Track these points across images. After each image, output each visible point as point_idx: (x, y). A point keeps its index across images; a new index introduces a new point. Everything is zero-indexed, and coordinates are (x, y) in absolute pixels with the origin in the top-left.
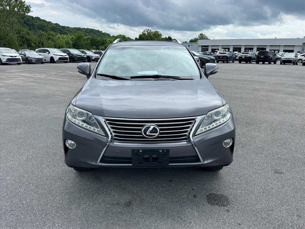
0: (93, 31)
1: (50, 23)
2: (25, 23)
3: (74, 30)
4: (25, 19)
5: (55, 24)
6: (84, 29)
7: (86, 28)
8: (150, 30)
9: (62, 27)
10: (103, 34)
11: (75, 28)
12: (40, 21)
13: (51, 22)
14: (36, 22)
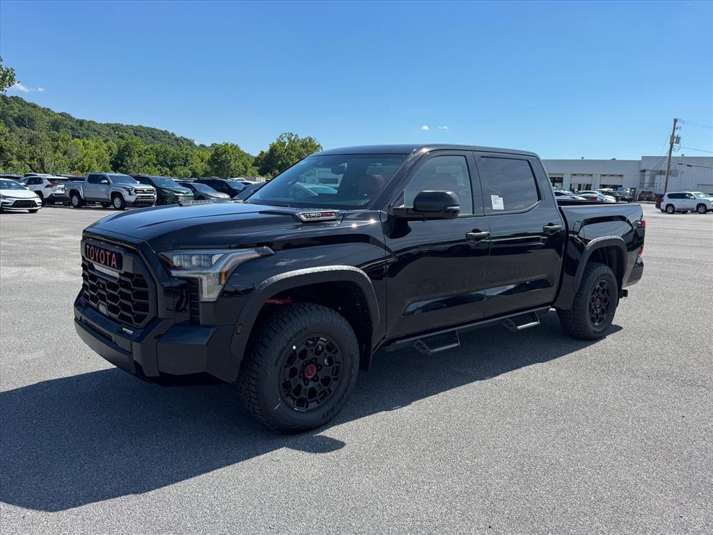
0: (152, 132)
1: (47, 111)
3: (108, 128)
5: (60, 114)
6: (132, 127)
7: (135, 125)
8: (294, 134)
9: (78, 121)
10: (177, 139)
11: (108, 125)
12: (23, 105)
13: (49, 110)
14: (13, 109)
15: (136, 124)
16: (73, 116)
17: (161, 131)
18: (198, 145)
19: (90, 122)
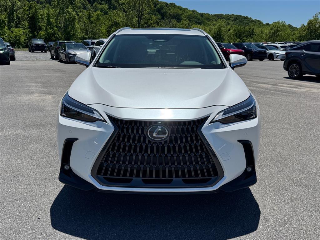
0: (239, 18)
1: (185, 9)
2: (157, 11)
3: (214, 17)
4: (158, 6)
5: (192, 11)
6: (228, 16)
7: (230, 14)
9: (200, 13)
10: (252, 21)
11: (216, 15)
12: (175, 7)
13: (187, 9)
14: (170, 10)
16: (198, 12)
17: (244, 17)
18: (264, 23)
19: (206, 14)
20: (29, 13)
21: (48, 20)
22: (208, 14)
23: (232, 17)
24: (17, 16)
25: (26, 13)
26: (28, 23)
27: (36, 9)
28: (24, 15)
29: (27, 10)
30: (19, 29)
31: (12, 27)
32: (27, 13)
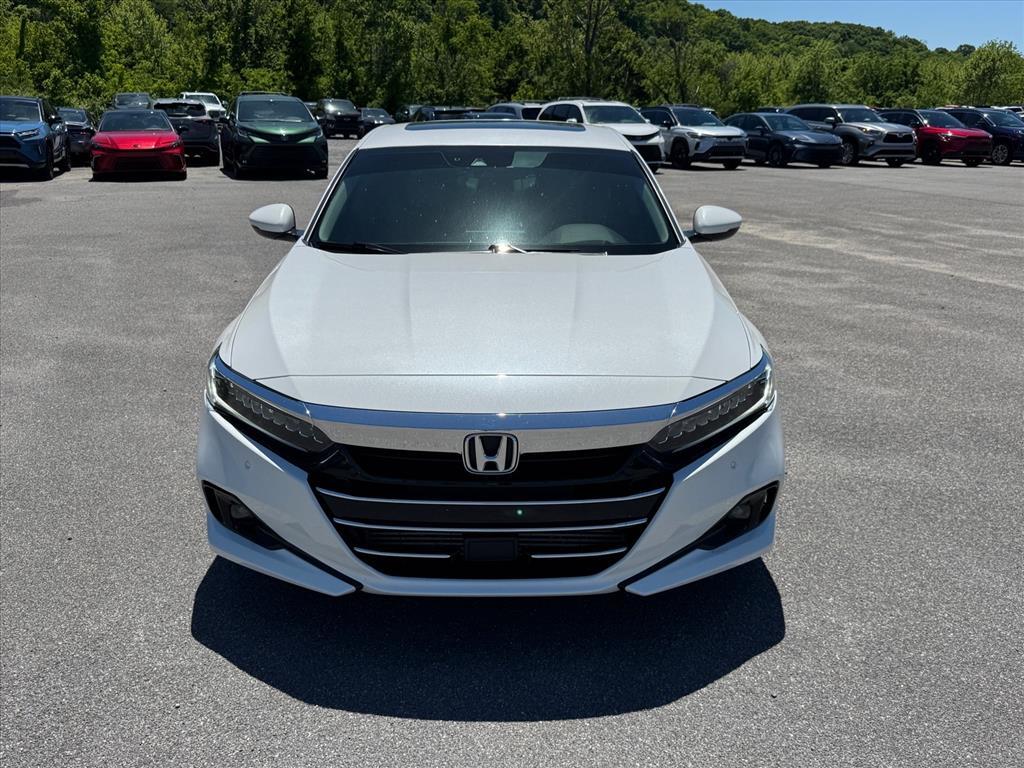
0: (856, 33)
1: (698, 10)
3: (783, 31)
5: (717, 12)
6: (823, 26)
7: (828, 22)
9: (741, 20)
10: (896, 42)
11: (786, 26)
12: (667, 3)
13: (702, 7)
15: (830, 20)
17: (872, 29)
19: (758, 21)
20: (290, 24)
21: (339, 44)
22: (764, 22)
23: (835, 32)
24: (257, 33)
25: (279, 26)
26: (286, 53)
27: (307, 13)
28: (275, 31)
29: (284, 17)
30: (262, 71)
31: (243, 64)
32: (284, 25)
